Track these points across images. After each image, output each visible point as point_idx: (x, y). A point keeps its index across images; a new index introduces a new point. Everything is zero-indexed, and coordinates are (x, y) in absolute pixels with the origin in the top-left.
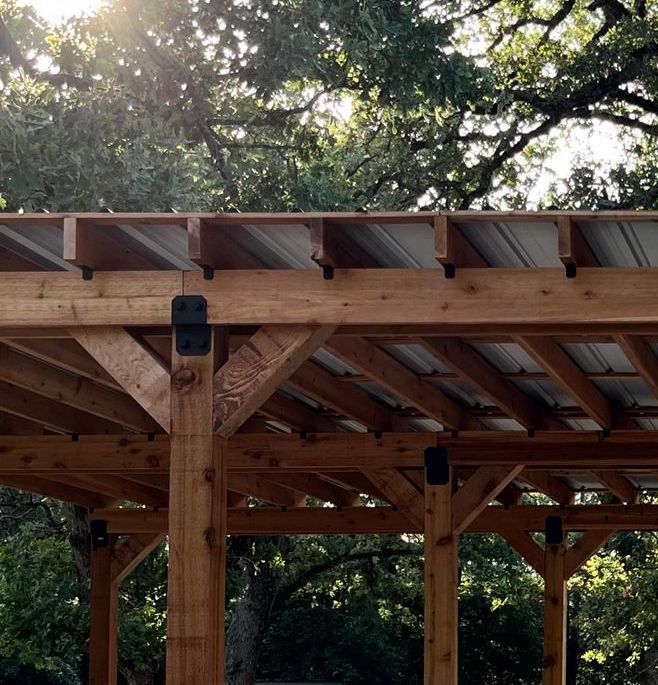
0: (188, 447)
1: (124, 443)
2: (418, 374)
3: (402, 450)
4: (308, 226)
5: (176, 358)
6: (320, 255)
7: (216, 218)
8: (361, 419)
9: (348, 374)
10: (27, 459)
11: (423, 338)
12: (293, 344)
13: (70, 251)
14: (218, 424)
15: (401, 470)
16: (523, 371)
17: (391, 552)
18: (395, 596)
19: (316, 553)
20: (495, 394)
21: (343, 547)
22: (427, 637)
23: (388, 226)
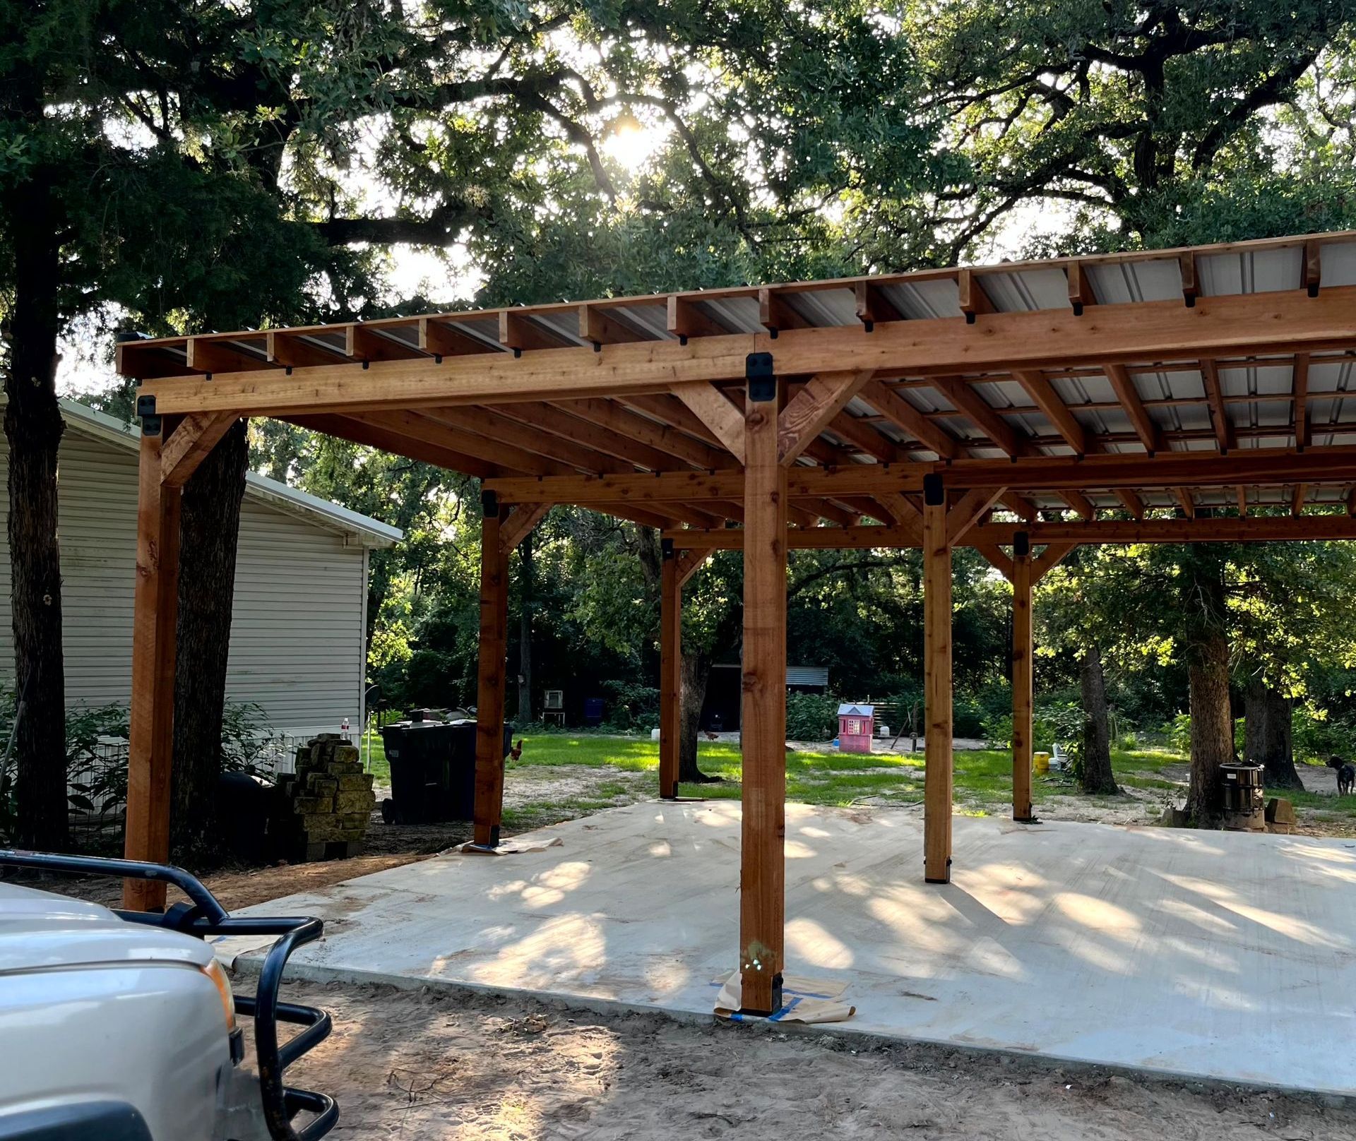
0: (759, 476)
1: (693, 477)
2: (923, 413)
3: (905, 477)
4: (853, 290)
5: (749, 404)
6: (864, 312)
7: (782, 288)
8: (874, 452)
9: (865, 416)
10: (625, 491)
11: (936, 379)
12: (840, 387)
13: (672, 323)
14: (781, 456)
15: (904, 493)
16: (1011, 406)
17: (868, 564)
18: (871, 599)
19: (810, 566)
20: (989, 428)
21: (831, 560)
22: (927, 632)
23: (917, 284)
